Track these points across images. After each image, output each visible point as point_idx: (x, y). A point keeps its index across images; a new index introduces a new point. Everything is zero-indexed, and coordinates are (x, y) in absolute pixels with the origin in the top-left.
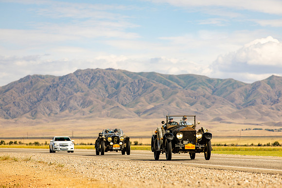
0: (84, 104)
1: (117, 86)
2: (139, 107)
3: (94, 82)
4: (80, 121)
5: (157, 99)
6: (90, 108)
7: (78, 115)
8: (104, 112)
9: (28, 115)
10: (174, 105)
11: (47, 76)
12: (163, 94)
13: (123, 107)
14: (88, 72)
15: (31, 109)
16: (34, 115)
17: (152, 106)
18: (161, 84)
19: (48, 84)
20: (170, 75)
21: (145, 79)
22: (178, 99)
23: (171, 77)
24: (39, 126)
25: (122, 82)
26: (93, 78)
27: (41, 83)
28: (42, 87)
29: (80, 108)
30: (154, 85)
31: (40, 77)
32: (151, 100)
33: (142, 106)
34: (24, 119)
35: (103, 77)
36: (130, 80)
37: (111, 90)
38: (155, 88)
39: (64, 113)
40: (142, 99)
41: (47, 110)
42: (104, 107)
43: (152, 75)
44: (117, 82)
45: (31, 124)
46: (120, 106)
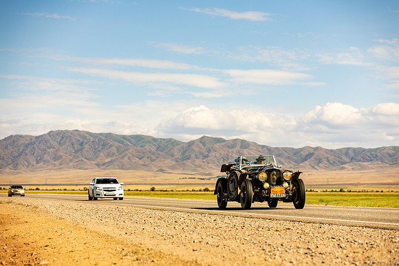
0: (55, 158)
1: (82, 144)
2: (98, 160)
3: (63, 140)
4: (52, 171)
5: (113, 154)
6: (60, 161)
7: (50, 167)
8: (71, 164)
9: (10, 166)
10: (126, 159)
11: (26, 136)
12: (118, 151)
13: (87, 161)
14: (59, 133)
15: (13, 162)
16: (16, 167)
17: (109, 160)
18: (116, 143)
19: (27, 142)
20: (123, 136)
21: (103, 138)
22: (130, 155)
24: (19, 175)
25: (85, 141)
26: (62, 138)
27: (21, 141)
28: (22, 144)
29: (52, 161)
30: (111, 143)
31: (21, 136)
32: (108, 155)
33: (101, 160)
34: (8, 170)
35: (70, 137)
36: (92, 139)
37: (77, 147)
38: (111, 146)
39: (39, 165)
40: (102, 154)
41: (26, 163)
42: (71, 161)
43: (109, 135)
44: (81, 140)
45: (13, 174)
46: (84, 159)
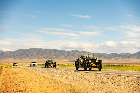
0: (32, 56)
1: (39, 52)
2: (44, 56)
5: (48, 54)
7: (30, 58)
8: (36, 57)
10: (51, 56)
11: (24, 49)
12: (49, 54)
14: (33, 48)
15: (20, 56)
16: (21, 58)
18: (49, 51)
19: (24, 51)
21: (45, 50)
23: (51, 50)
24: (22, 60)
26: (34, 50)
27: (22, 51)
31: (22, 49)
32: (46, 55)
34: (18, 59)
35: (36, 50)
36: (42, 50)
37: (38, 52)
38: (47, 52)
39: (27, 57)
40: (45, 54)
41: (24, 57)
42: (36, 56)
43: (47, 49)
45: (20, 60)
46: (40, 56)
